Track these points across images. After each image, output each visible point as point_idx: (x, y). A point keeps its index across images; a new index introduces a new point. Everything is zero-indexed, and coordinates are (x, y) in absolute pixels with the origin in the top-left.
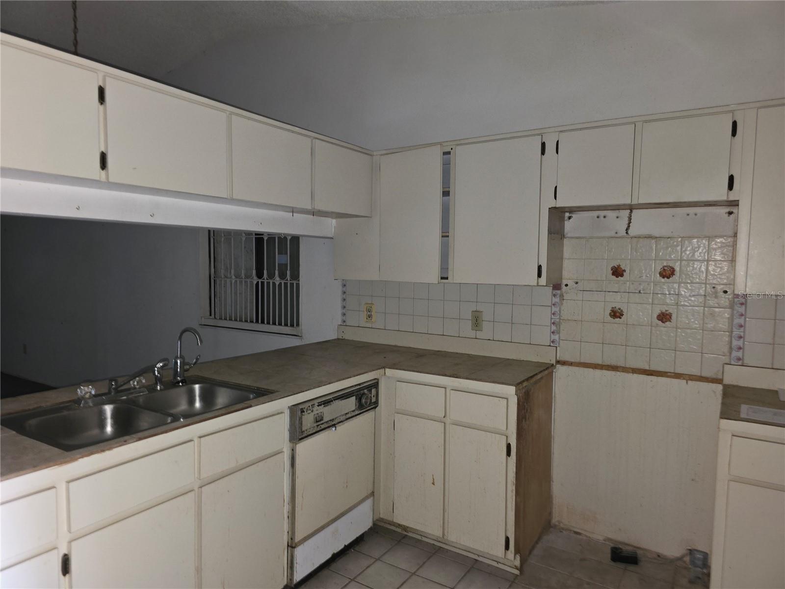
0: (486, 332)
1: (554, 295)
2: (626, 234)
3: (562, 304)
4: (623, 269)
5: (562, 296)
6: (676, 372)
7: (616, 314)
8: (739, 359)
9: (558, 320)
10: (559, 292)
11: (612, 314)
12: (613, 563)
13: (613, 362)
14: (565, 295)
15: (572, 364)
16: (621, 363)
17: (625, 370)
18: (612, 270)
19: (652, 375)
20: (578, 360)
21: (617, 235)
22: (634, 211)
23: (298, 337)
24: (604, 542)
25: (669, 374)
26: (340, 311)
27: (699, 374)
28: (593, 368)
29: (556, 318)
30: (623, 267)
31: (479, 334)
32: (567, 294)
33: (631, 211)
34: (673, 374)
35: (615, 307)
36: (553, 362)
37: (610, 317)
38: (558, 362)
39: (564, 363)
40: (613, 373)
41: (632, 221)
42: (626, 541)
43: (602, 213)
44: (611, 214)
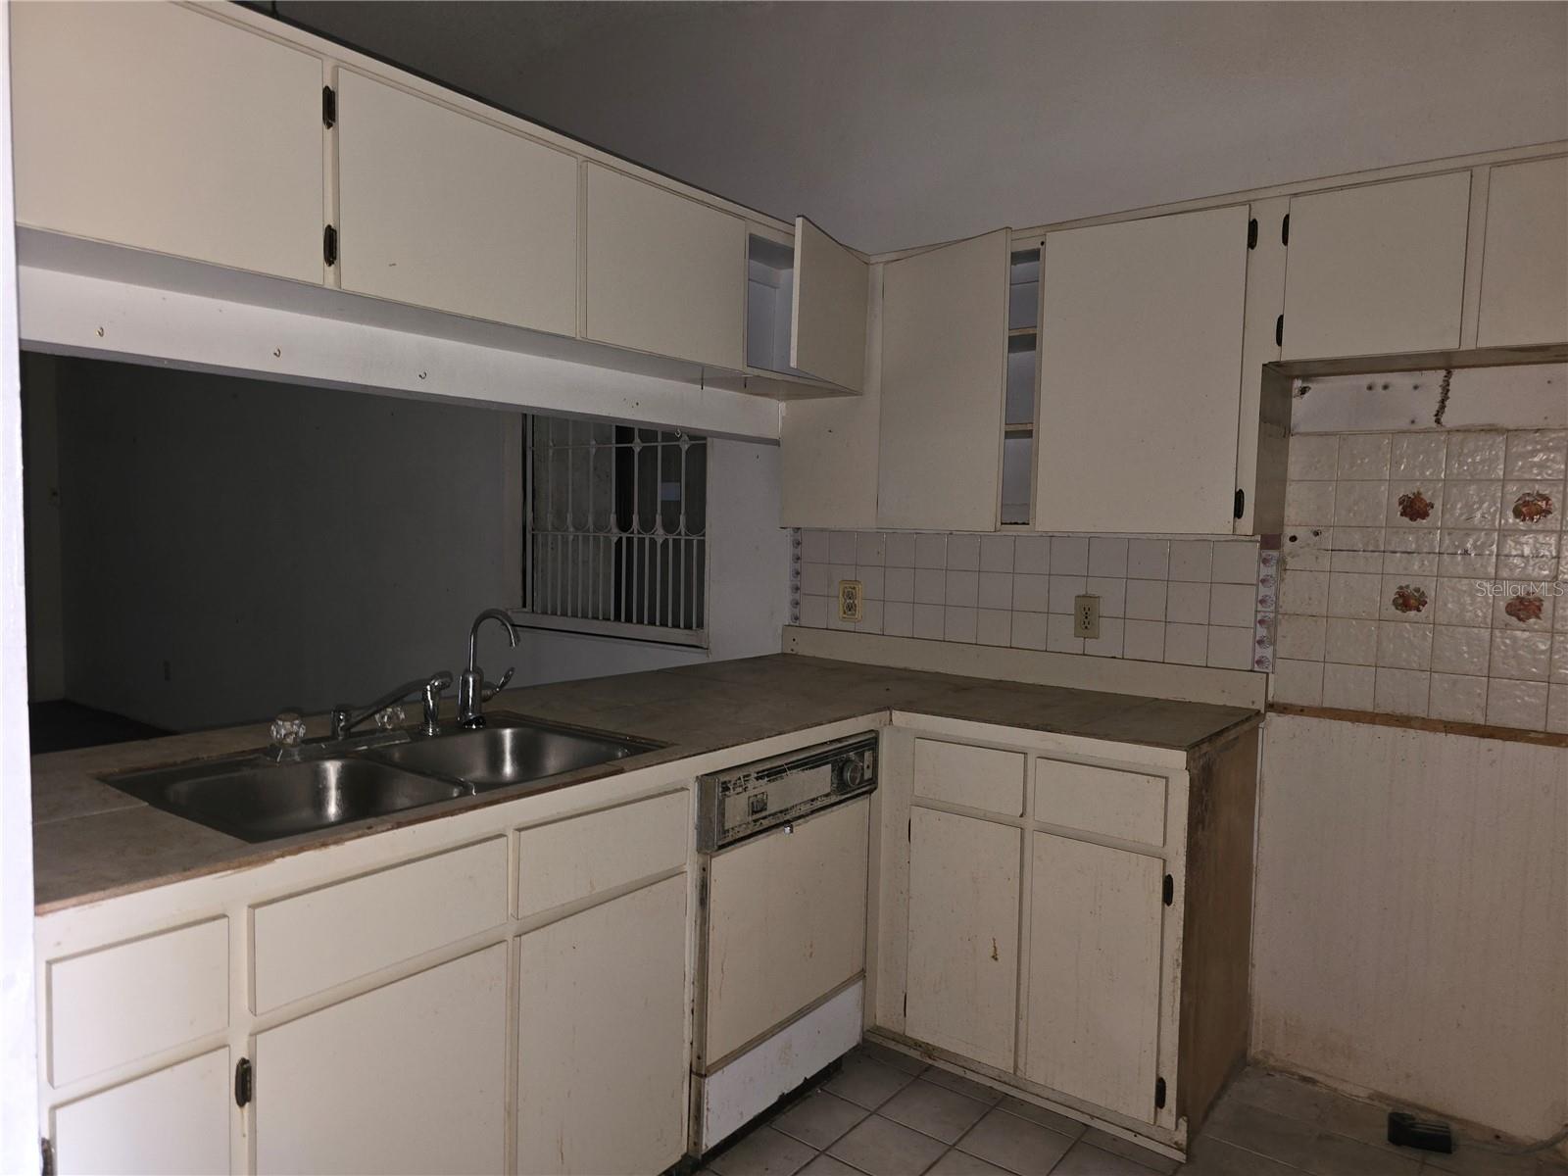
0: (1108, 638)
1: (1265, 561)
2: (1434, 425)
3: (1283, 580)
4: (1428, 501)
5: (1282, 563)
6: (1549, 730)
7: (1408, 601)
9: (1272, 615)
10: (1274, 553)
11: (1401, 601)
12: (1392, 1149)
13: (1401, 709)
14: (1289, 559)
15: (1302, 711)
16: (1420, 712)
17: (1428, 724)
18: (1400, 504)
19: (1491, 736)
20: (1316, 703)
21: (1414, 427)
22: (1456, 373)
23: (699, 650)
24: (1368, 1101)
25: (1532, 735)
26: (787, 596)
28: (1350, 720)
29: (1268, 612)
30: (1427, 497)
31: (1092, 646)
32: (1293, 557)
33: (1449, 374)
34: (1541, 736)
35: (1408, 587)
36: (1262, 708)
37: (1393, 608)
38: (1271, 707)
39: (1285, 708)
40: (1399, 731)
41: (1450, 394)
42: (1421, 1102)
43: (1379, 379)
44: (1401, 381)
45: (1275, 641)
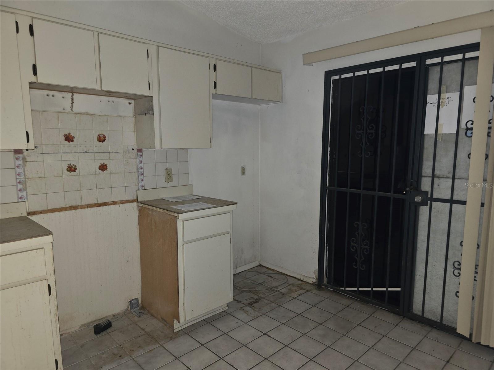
1: (17, 159)
2: (71, 111)
3: (26, 165)
4: (73, 136)
5: (24, 159)
6: (113, 201)
7: (71, 169)
8: (143, 186)
9: (23, 179)
10: (21, 156)
11: (69, 169)
13: (74, 204)
14: (27, 158)
15: (41, 212)
16: (79, 203)
17: (82, 207)
18: (64, 137)
20: (45, 209)
21: (64, 111)
22: (75, 95)
25: (110, 203)
27: (125, 199)
28: (59, 211)
33: (73, 95)
34: (112, 203)
35: (70, 164)
36: (25, 214)
37: (67, 171)
38: (29, 214)
40: (74, 211)
41: (74, 101)
43: (51, 93)
44: (58, 95)
45: (26, 189)
